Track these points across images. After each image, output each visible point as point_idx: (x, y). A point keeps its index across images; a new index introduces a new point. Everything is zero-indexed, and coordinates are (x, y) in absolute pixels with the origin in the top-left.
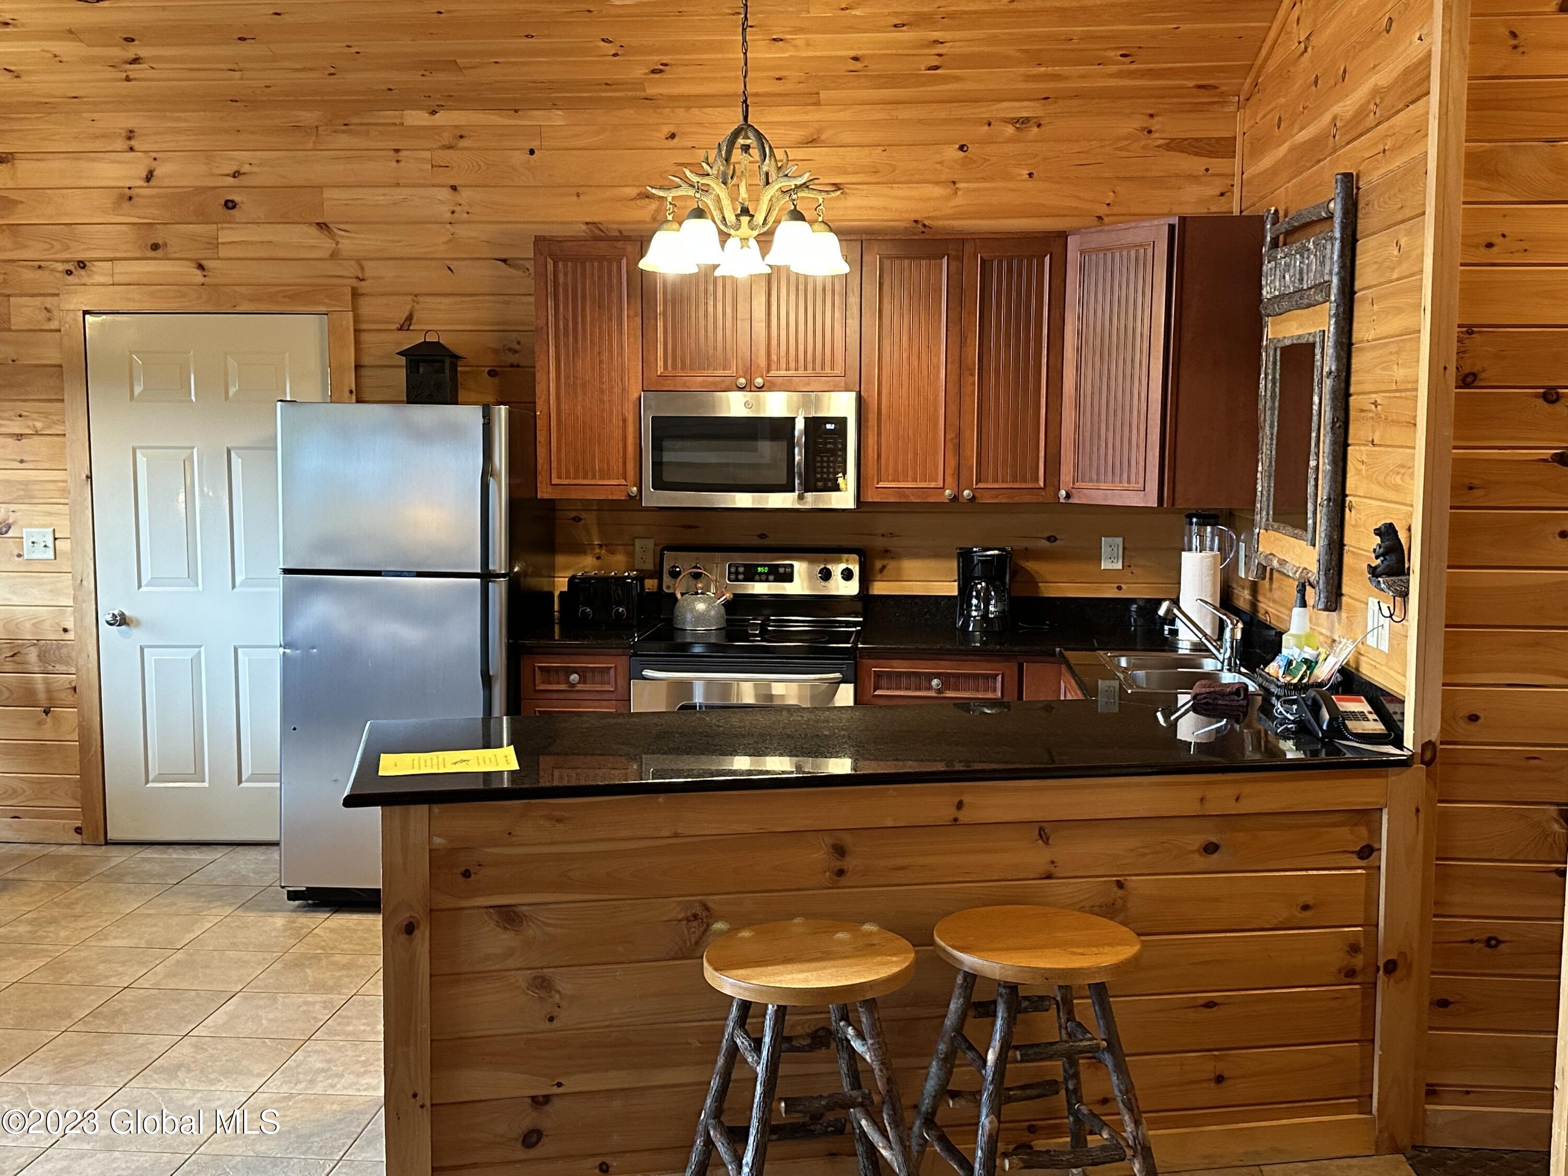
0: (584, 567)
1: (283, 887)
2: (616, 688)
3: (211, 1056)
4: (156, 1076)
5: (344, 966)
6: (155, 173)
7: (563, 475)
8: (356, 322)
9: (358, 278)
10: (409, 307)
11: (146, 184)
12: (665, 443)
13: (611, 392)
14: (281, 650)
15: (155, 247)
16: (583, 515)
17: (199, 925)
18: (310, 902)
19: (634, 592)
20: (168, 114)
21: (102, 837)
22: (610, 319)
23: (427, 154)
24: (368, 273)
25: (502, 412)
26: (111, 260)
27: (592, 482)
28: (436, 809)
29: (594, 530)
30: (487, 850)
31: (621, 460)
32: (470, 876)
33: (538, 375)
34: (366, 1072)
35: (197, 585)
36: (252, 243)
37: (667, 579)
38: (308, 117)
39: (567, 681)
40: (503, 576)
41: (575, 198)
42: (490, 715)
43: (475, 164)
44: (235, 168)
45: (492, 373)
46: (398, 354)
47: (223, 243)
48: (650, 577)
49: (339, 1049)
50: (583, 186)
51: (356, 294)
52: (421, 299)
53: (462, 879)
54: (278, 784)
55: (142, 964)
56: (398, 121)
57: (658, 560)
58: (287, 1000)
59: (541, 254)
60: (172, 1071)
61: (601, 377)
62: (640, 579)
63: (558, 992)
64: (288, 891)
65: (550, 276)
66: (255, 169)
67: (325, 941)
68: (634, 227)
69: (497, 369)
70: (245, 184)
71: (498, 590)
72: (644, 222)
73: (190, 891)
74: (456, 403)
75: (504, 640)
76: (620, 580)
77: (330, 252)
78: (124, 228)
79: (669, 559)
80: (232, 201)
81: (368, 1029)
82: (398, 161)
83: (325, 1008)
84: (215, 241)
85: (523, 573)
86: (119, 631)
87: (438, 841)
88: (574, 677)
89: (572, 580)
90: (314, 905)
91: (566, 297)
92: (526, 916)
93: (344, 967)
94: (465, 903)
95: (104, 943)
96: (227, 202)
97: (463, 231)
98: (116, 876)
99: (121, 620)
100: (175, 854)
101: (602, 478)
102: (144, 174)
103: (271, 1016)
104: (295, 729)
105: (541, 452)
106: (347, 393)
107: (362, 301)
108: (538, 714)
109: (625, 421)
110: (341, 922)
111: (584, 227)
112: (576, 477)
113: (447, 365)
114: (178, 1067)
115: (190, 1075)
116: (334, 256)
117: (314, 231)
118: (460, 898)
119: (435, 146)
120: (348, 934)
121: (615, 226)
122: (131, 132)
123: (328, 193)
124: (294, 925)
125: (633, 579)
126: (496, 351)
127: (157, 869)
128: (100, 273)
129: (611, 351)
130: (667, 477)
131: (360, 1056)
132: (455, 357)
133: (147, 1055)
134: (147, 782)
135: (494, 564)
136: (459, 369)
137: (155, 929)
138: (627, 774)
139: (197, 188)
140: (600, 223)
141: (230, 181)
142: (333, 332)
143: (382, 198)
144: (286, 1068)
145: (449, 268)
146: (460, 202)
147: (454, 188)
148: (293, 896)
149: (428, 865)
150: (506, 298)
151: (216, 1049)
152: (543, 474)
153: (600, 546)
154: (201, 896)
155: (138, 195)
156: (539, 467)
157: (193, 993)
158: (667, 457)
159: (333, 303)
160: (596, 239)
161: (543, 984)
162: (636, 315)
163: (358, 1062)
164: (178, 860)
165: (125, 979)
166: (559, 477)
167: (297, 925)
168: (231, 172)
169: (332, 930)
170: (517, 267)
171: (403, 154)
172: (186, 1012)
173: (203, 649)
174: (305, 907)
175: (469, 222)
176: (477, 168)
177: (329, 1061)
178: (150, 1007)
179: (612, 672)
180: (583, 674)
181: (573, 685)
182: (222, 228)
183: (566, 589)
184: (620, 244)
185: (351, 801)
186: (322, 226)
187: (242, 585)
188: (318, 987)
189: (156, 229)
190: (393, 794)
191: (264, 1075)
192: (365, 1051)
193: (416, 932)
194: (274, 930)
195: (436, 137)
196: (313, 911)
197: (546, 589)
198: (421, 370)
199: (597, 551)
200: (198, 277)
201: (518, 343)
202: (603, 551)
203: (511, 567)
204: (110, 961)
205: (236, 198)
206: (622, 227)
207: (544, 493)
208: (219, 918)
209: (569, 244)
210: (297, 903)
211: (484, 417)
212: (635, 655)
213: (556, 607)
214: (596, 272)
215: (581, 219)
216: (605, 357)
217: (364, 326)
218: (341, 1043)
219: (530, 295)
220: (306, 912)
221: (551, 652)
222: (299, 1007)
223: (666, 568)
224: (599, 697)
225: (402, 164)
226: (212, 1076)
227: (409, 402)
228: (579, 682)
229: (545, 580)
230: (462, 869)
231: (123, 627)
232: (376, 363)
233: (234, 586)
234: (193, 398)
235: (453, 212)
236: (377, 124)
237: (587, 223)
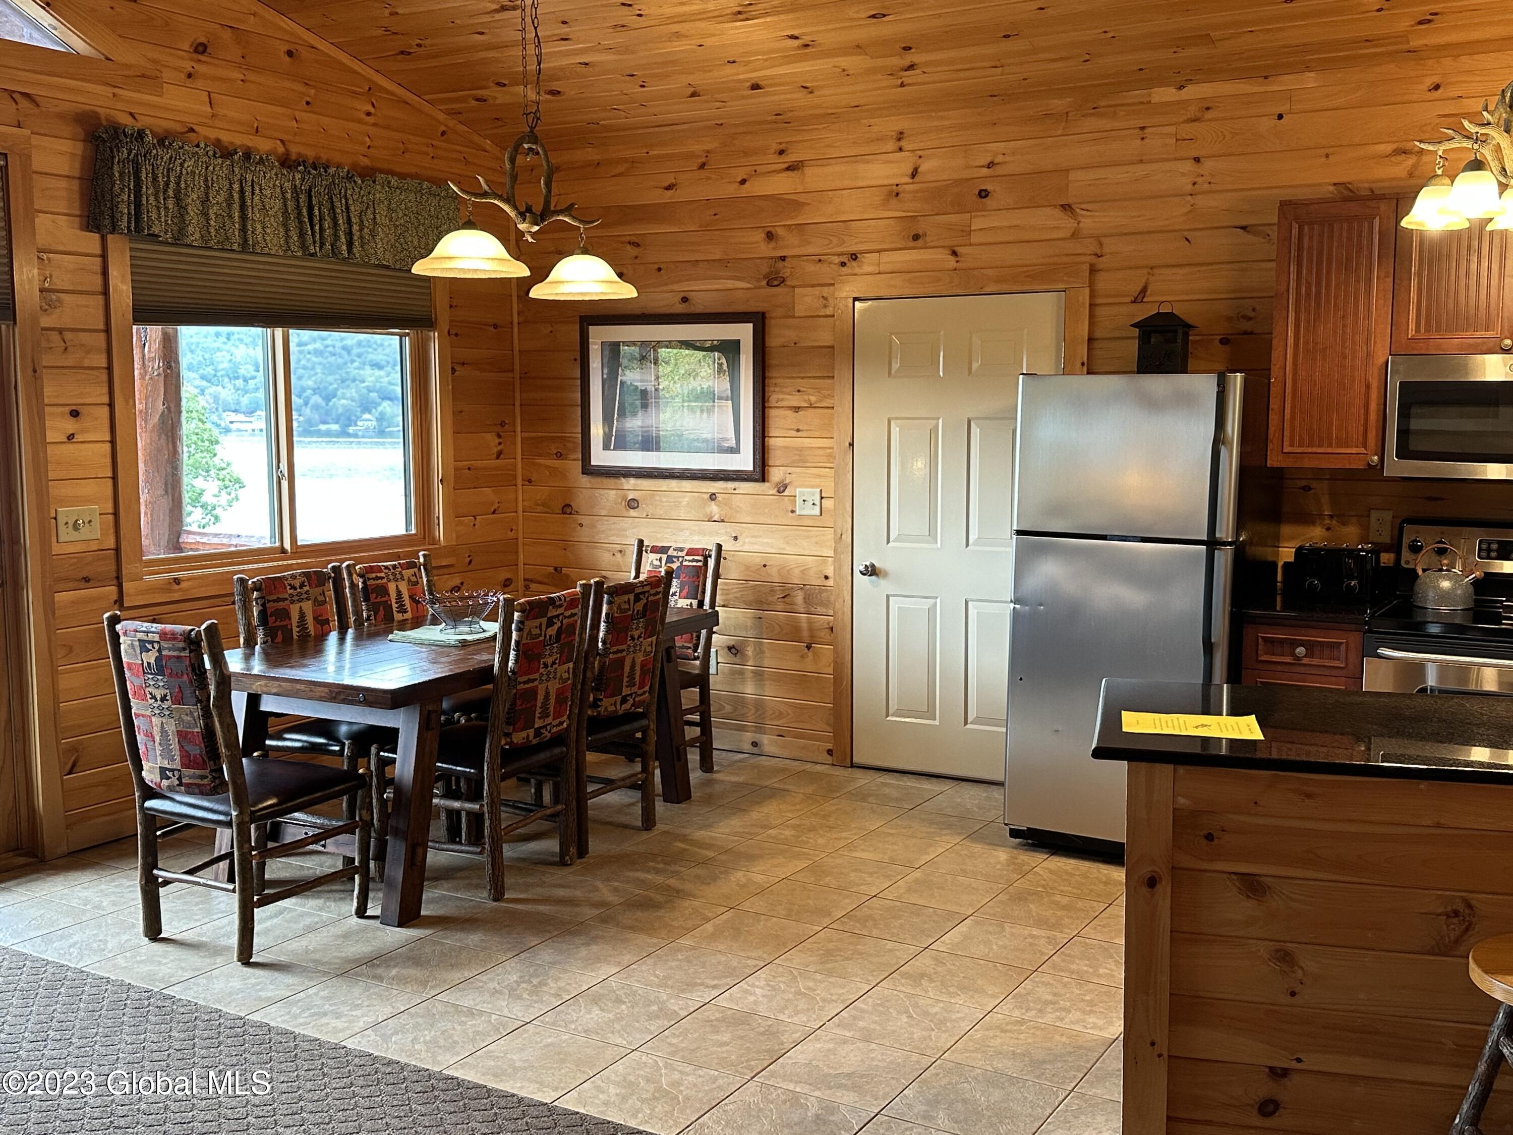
0: (1311, 538)
1: (1006, 824)
2: (1347, 665)
3: (950, 971)
4: (903, 981)
5: (1064, 906)
6: (919, 170)
7: (1296, 443)
8: (1092, 296)
9: (1096, 255)
10: (1144, 281)
11: (911, 181)
12: (1413, 411)
13: (1354, 358)
14: (1012, 606)
15: (916, 237)
16: (1314, 484)
17: (932, 849)
18: (1030, 841)
19: (1369, 567)
20: (933, 114)
21: (849, 760)
22: (1358, 282)
23: (1172, 129)
24: (1106, 249)
25: (1237, 380)
26: (879, 251)
27: (1329, 450)
28: (1181, 770)
29: (1325, 500)
30: (1231, 816)
31: (1361, 428)
32: (1212, 840)
33: (1275, 342)
34: (1091, 1012)
35: (936, 543)
36: (1001, 228)
37: (1406, 554)
38: (1058, 104)
39: (1293, 654)
40: (1230, 544)
41: (1323, 159)
42: (1211, 681)
43: (1220, 135)
44: (989, 160)
45: (1224, 341)
46: (1132, 326)
47: (975, 230)
48: (1386, 551)
49: (1065, 985)
50: (1332, 147)
51: (1093, 270)
52: (1156, 271)
53: (1204, 842)
54: (1004, 730)
55: (888, 877)
56: (1144, 100)
57: (1396, 533)
58: (1014, 930)
59: (1286, 218)
60: (917, 978)
61: (1344, 342)
62: (1376, 551)
63: (1302, 968)
64: (1010, 829)
65: (1294, 240)
66: (1007, 158)
67: (1045, 880)
68: (1387, 184)
69: (1229, 337)
70: (997, 173)
71: (1224, 558)
72: (1400, 179)
73: (923, 816)
74: (1186, 372)
75: (1228, 608)
76: (1352, 553)
77: (1072, 231)
78: (891, 221)
79: (1410, 534)
80: (985, 190)
81: (1091, 970)
82: (1143, 139)
83: (1049, 943)
84: (967, 229)
85: (1249, 542)
86: (870, 581)
87: (1182, 801)
88: (1301, 650)
89: (1299, 551)
90: (1033, 845)
91: (1310, 261)
92: (1269, 887)
93: (1064, 908)
94: (1206, 866)
95: (854, 854)
96: (981, 191)
97: (1203, 202)
98: (862, 796)
99: (871, 571)
100: (910, 782)
101: (1339, 445)
102: (910, 171)
103: (1001, 943)
104: (1021, 679)
105: (1274, 419)
106: (1079, 365)
107: (1100, 277)
108: (1259, 684)
109: (1368, 387)
110: (1059, 864)
111: (1331, 188)
112: (1311, 445)
113: (1180, 336)
114: (923, 975)
115: (932, 985)
116: (1075, 235)
117: (1057, 213)
118: (1202, 859)
119: (1181, 120)
120: (1066, 877)
121: (1366, 185)
122: (901, 133)
123: (1073, 176)
124: (1017, 861)
125: (1367, 552)
126: (1229, 319)
127: (895, 793)
128: (869, 264)
129: (1356, 314)
130: (1415, 445)
131: (1085, 995)
132: (1189, 326)
133: (894, 961)
134: (887, 716)
135: (1220, 531)
136: (1190, 338)
137: (895, 847)
138: (1352, 754)
139: (956, 181)
140: (1349, 183)
141: (985, 171)
142: (1069, 310)
143: (1125, 175)
144: (1016, 994)
145: (1187, 240)
146: (1202, 173)
147: (1197, 160)
148: (1014, 833)
149: (1172, 822)
150: (1244, 265)
151: (954, 965)
152: (1275, 442)
153: (1331, 516)
154: (934, 823)
155: (904, 192)
156: (1271, 436)
157: (931, 910)
158: (1416, 424)
159: (1072, 279)
160: (1346, 199)
161: (1285, 958)
162: (1386, 277)
163: (1084, 1000)
164: (912, 788)
165: (873, 888)
166: (1292, 445)
167: (1019, 861)
168: (986, 163)
169: (1051, 871)
170: (1256, 234)
171: (1147, 131)
172: (926, 926)
173: (938, 600)
174: (1024, 845)
175: (1210, 192)
176: (1221, 138)
177: (1055, 994)
178: (894, 917)
179: (1343, 648)
180: (1311, 648)
181: (1299, 659)
182: (975, 216)
183: (1292, 559)
184: (1373, 204)
185: (1099, 753)
186: (1067, 208)
187: (975, 544)
188: (1041, 923)
189: (918, 221)
190: (1140, 750)
191: (998, 997)
192: (1090, 991)
193: (1158, 886)
194: (999, 863)
195: (1182, 112)
196: (1033, 851)
197: (1270, 559)
198: (1153, 340)
199: (1327, 521)
200: (951, 262)
201: (1254, 310)
202: (1334, 522)
203: (1238, 535)
204: (861, 871)
205: (989, 187)
206: (1374, 186)
207: (1274, 461)
208: (950, 845)
209: (1317, 206)
210: (1018, 840)
211: (1218, 385)
212: (1370, 631)
213: (1279, 578)
214: (1345, 234)
215: (1328, 180)
216: (1350, 320)
217: (1100, 301)
218: (1066, 979)
219: (1272, 261)
220: (1026, 850)
221: (1275, 622)
222: (1026, 938)
223: (1406, 542)
224: (1327, 672)
225: (1146, 141)
226: (951, 989)
227: (1138, 373)
228: (1305, 656)
229: (1270, 549)
230: (1205, 832)
231: (873, 577)
232: (1108, 336)
233: (967, 545)
234: (941, 374)
235: (1194, 184)
236: (1122, 105)
237: (1335, 184)
